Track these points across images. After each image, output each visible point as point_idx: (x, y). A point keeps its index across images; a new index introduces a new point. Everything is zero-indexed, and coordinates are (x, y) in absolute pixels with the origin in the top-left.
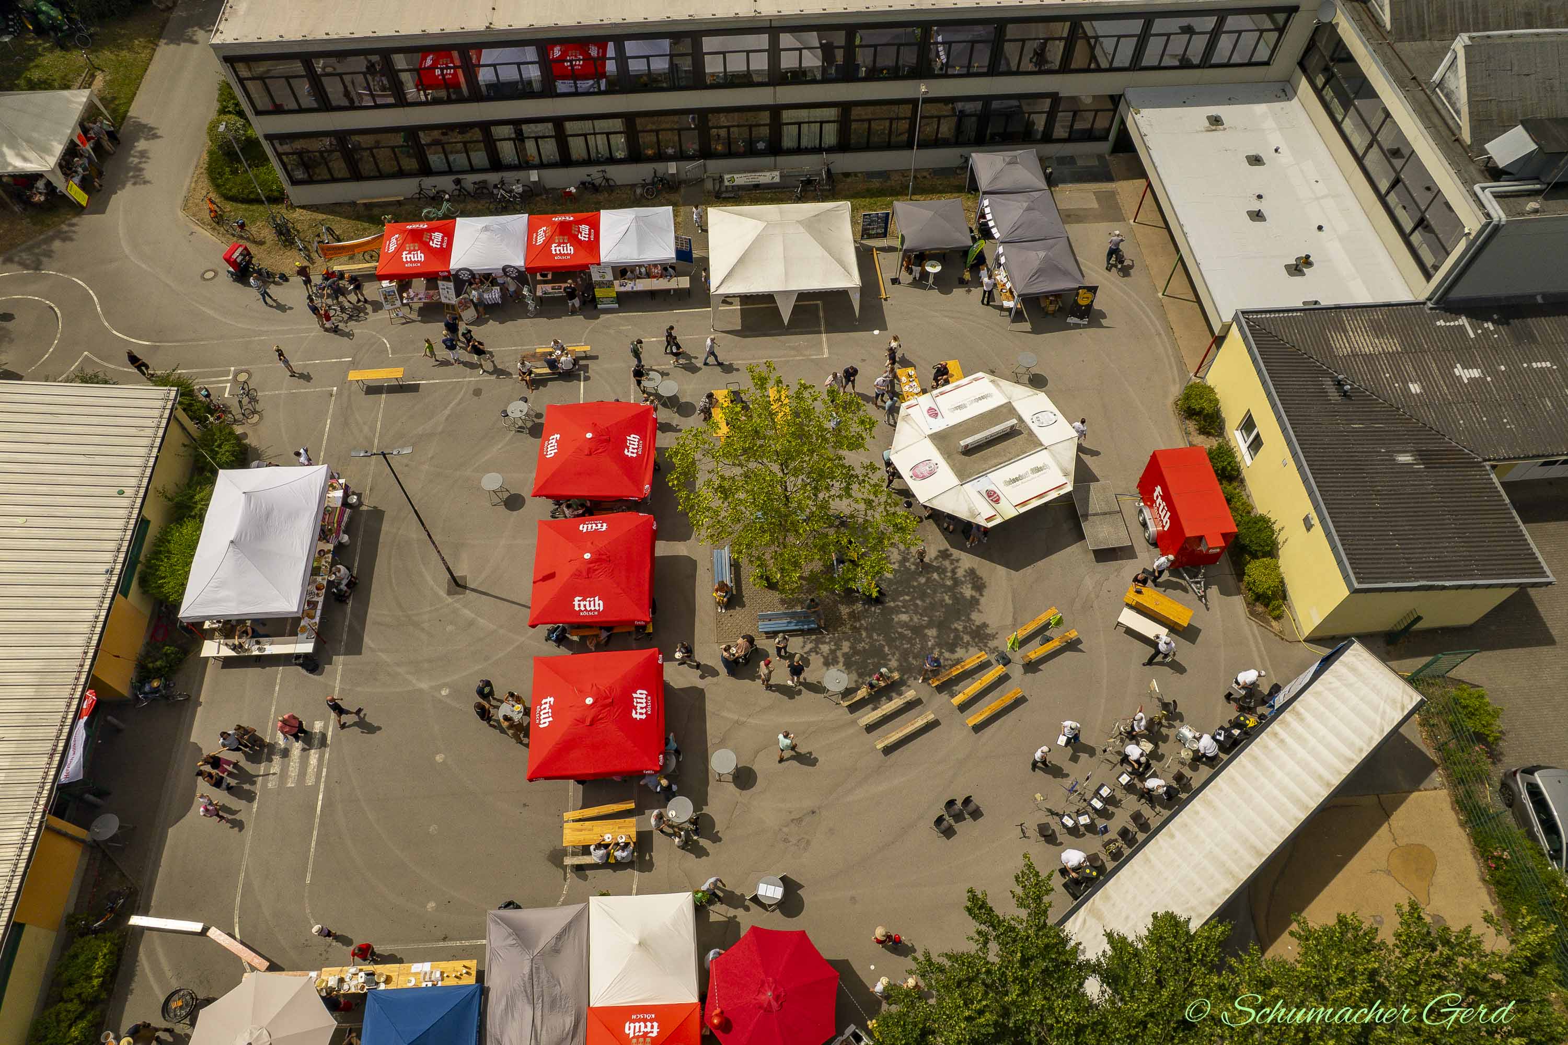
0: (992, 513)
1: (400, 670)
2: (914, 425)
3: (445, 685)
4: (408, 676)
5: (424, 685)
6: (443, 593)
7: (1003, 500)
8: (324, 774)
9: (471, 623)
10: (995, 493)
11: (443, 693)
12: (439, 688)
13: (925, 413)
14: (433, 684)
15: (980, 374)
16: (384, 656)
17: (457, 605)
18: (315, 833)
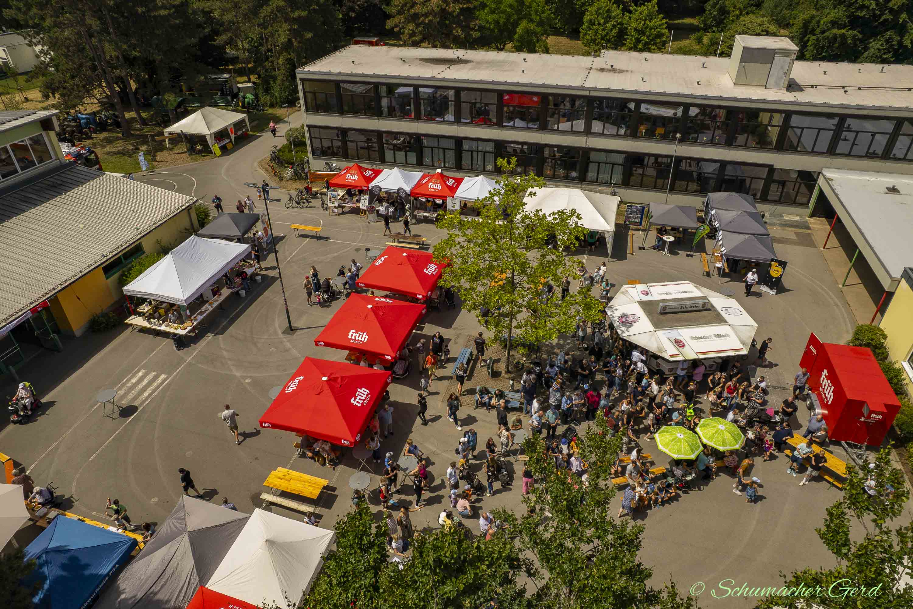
0: (676, 352)
1: (229, 362)
2: (629, 297)
3: (251, 377)
4: (232, 367)
5: (238, 374)
6: (280, 332)
7: (687, 346)
8: (147, 402)
9: (287, 350)
10: (681, 342)
11: (247, 381)
12: (245, 378)
13: (640, 293)
14: (245, 375)
15: (687, 282)
16: (225, 353)
17: (285, 340)
18: (117, 432)
